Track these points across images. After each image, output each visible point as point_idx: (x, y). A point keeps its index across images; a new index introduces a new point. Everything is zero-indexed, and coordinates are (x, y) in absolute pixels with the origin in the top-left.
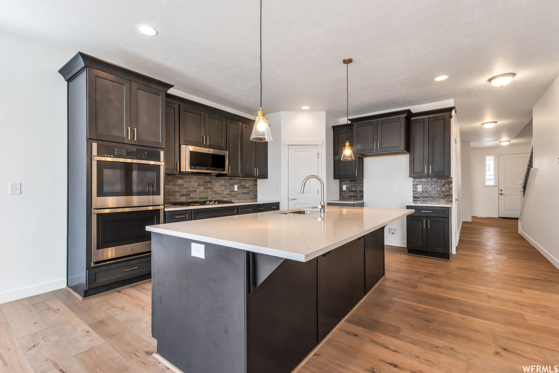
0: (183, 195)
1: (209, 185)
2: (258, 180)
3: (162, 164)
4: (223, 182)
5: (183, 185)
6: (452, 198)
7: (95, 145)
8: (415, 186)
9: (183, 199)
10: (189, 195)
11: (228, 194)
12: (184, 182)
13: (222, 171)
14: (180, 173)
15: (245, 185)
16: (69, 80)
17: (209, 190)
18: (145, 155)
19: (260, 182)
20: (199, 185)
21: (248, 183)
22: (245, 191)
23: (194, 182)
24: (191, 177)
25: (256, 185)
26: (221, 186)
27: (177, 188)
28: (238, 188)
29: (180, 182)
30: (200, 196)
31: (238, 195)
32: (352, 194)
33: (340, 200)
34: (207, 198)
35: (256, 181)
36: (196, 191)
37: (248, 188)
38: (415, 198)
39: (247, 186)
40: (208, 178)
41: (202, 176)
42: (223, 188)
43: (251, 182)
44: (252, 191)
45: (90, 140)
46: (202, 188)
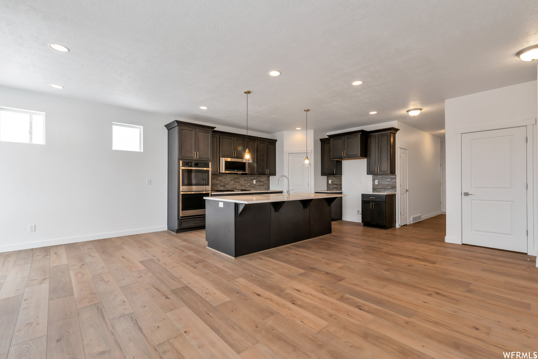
0: (221, 186)
1: (237, 180)
2: (270, 176)
3: (210, 169)
4: (246, 178)
5: (222, 180)
6: (396, 189)
7: (181, 162)
8: (374, 180)
9: (222, 188)
10: (225, 186)
11: (249, 186)
12: (222, 178)
13: (244, 171)
14: (220, 173)
15: (261, 180)
16: (168, 130)
17: (237, 183)
18: (202, 165)
19: (271, 178)
20: (231, 180)
21: (263, 179)
22: (261, 184)
23: (228, 179)
24: (227, 176)
25: (269, 180)
26: (245, 180)
27: (218, 182)
28: (256, 182)
29: (220, 178)
30: (232, 187)
31: (256, 187)
32: (335, 186)
33: (327, 190)
34: (236, 188)
36: (229, 184)
37: (263, 182)
38: (374, 189)
39: (262, 181)
40: (236, 176)
41: (233, 175)
42: (246, 182)
43: (265, 178)
44: (266, 184)
45: (179, 160)
46: (233, 182)
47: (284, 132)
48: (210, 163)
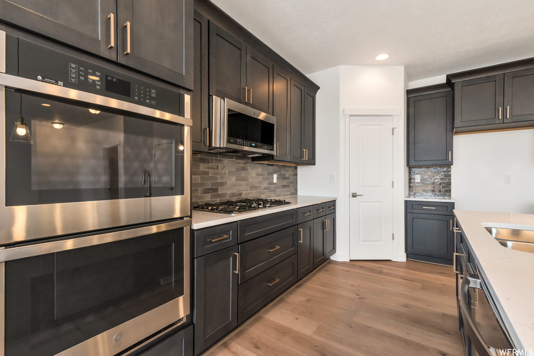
0: (207, 191)
1: (243, 174)
2: (298, 167)
3: (187, 123)
5: (207, 173)
9: (208, 198)
10: (216, 190)
11: (266, 188)
12: (209, 168)
13: (269, 149)
15: (285, 174)
17: (243, 182)
18: (151, 98)
19: (301, 170)
20: (230, 173)
21: (288, 172)
22: (285, 183)
24: (220, 160)
25: (296, 175)
26: (258, 175)
28: (278, 178)
31: (278, 190)
35: (296, 168)
36: (226, 184)
37: (288, 178)
39: (287, 176)
41: (234, 160)
42: (260, 179)
43: (292, 171)
44: (292, 182)
46: (233, 179)
47: (342, 69)
48: (187, 98)
